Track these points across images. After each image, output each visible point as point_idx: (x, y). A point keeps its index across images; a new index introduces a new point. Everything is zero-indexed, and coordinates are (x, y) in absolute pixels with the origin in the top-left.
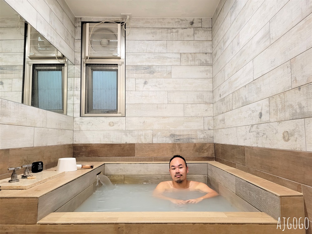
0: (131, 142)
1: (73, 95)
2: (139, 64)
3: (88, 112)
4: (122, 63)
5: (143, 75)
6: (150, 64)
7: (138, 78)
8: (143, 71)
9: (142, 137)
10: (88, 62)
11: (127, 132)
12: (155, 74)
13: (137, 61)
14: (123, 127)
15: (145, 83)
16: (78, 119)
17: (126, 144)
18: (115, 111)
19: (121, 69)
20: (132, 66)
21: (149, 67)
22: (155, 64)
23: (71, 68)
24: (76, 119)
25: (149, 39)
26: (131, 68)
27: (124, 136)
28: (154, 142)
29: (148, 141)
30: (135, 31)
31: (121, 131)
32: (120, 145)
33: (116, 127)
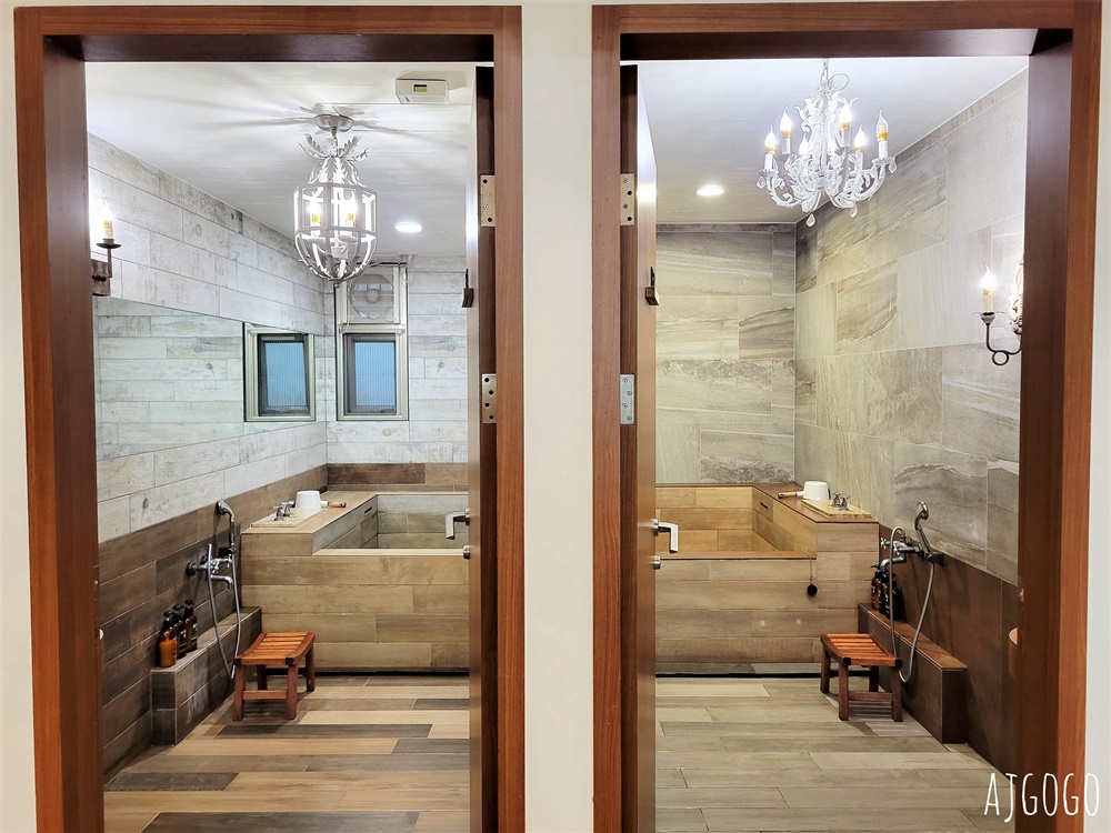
0: (419, 462)
1: (325, 386)
2: (430, 334)
3: (349, 412)
4: (403, 331)
5: (436, 352)
6: (448, 334)
7: (429, 358)
8: (437, 346)
9: (435, 453)
10: (348, 329)
11: (410, 445)
12: (456, 351)
13: (428, 329)
14: (405, 437)
15: (441, 365)
16: (333, 424)
17: (411, 465)
18: (393, 411)
19: (401, 341)
20: (418, 337)
21: (447, 338)
22: (455, 334)
23: (320, 341)
24: (330, 425)
25: (446, 290)
26: (416, 340)
27: (408, 452)
28: (455, 461)
29: (446, 459)
30: (422, 276)
31: (404, 443)
32: (401, 465)
33: (393, 437)
